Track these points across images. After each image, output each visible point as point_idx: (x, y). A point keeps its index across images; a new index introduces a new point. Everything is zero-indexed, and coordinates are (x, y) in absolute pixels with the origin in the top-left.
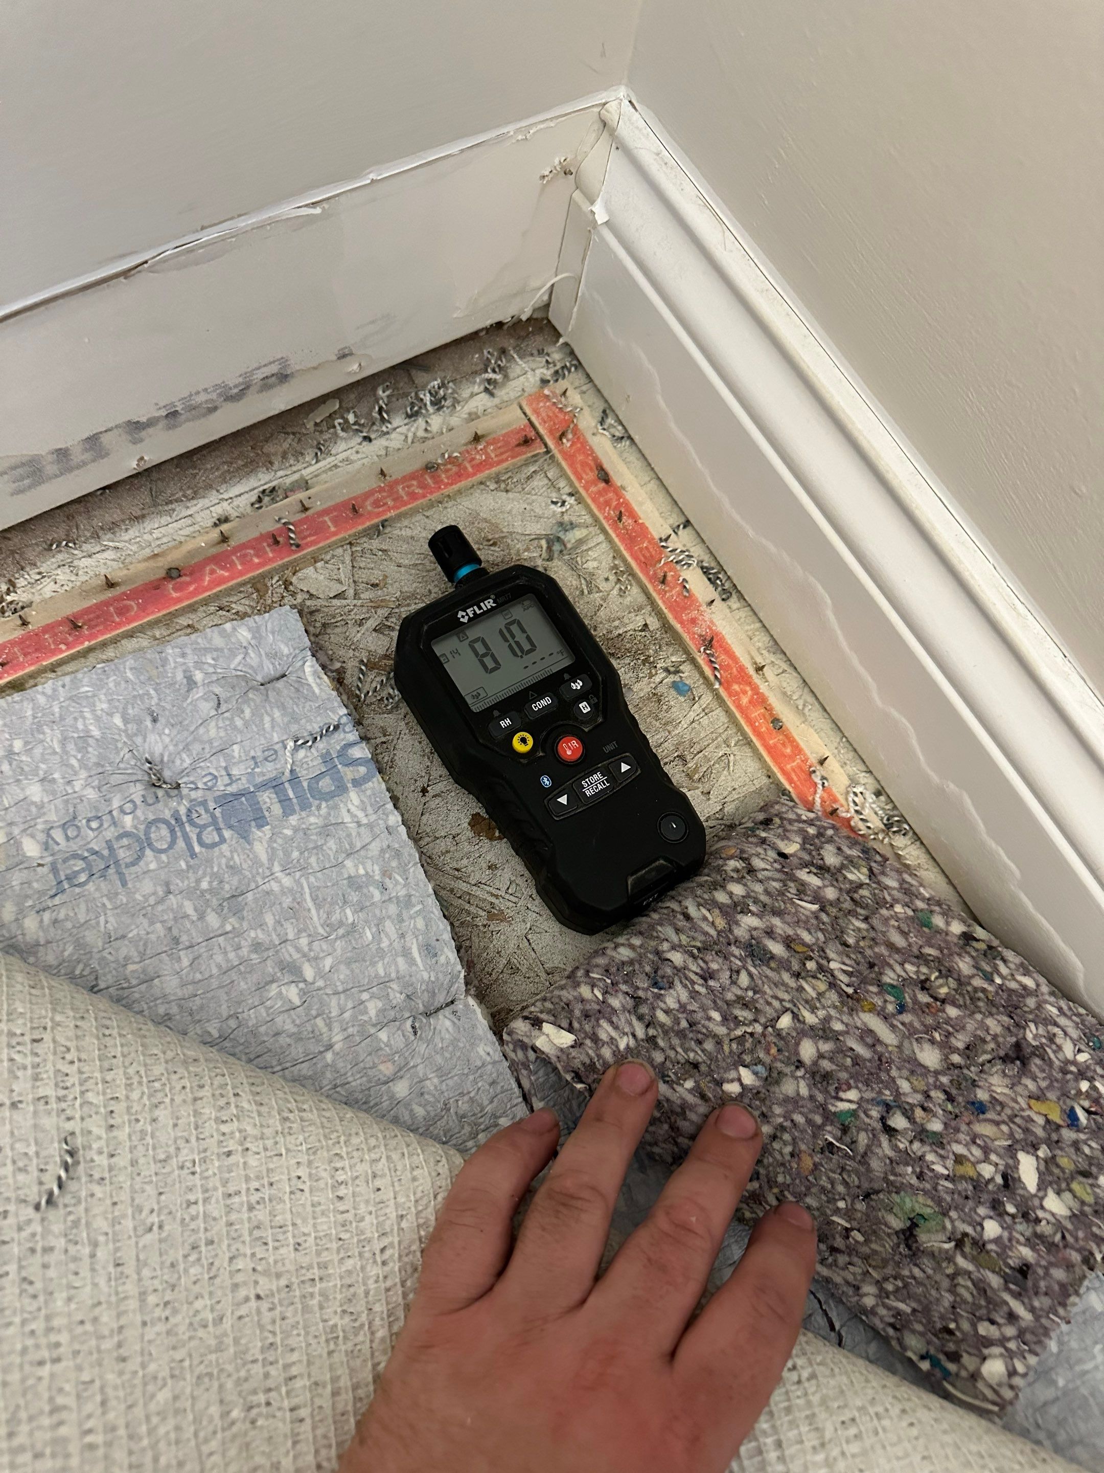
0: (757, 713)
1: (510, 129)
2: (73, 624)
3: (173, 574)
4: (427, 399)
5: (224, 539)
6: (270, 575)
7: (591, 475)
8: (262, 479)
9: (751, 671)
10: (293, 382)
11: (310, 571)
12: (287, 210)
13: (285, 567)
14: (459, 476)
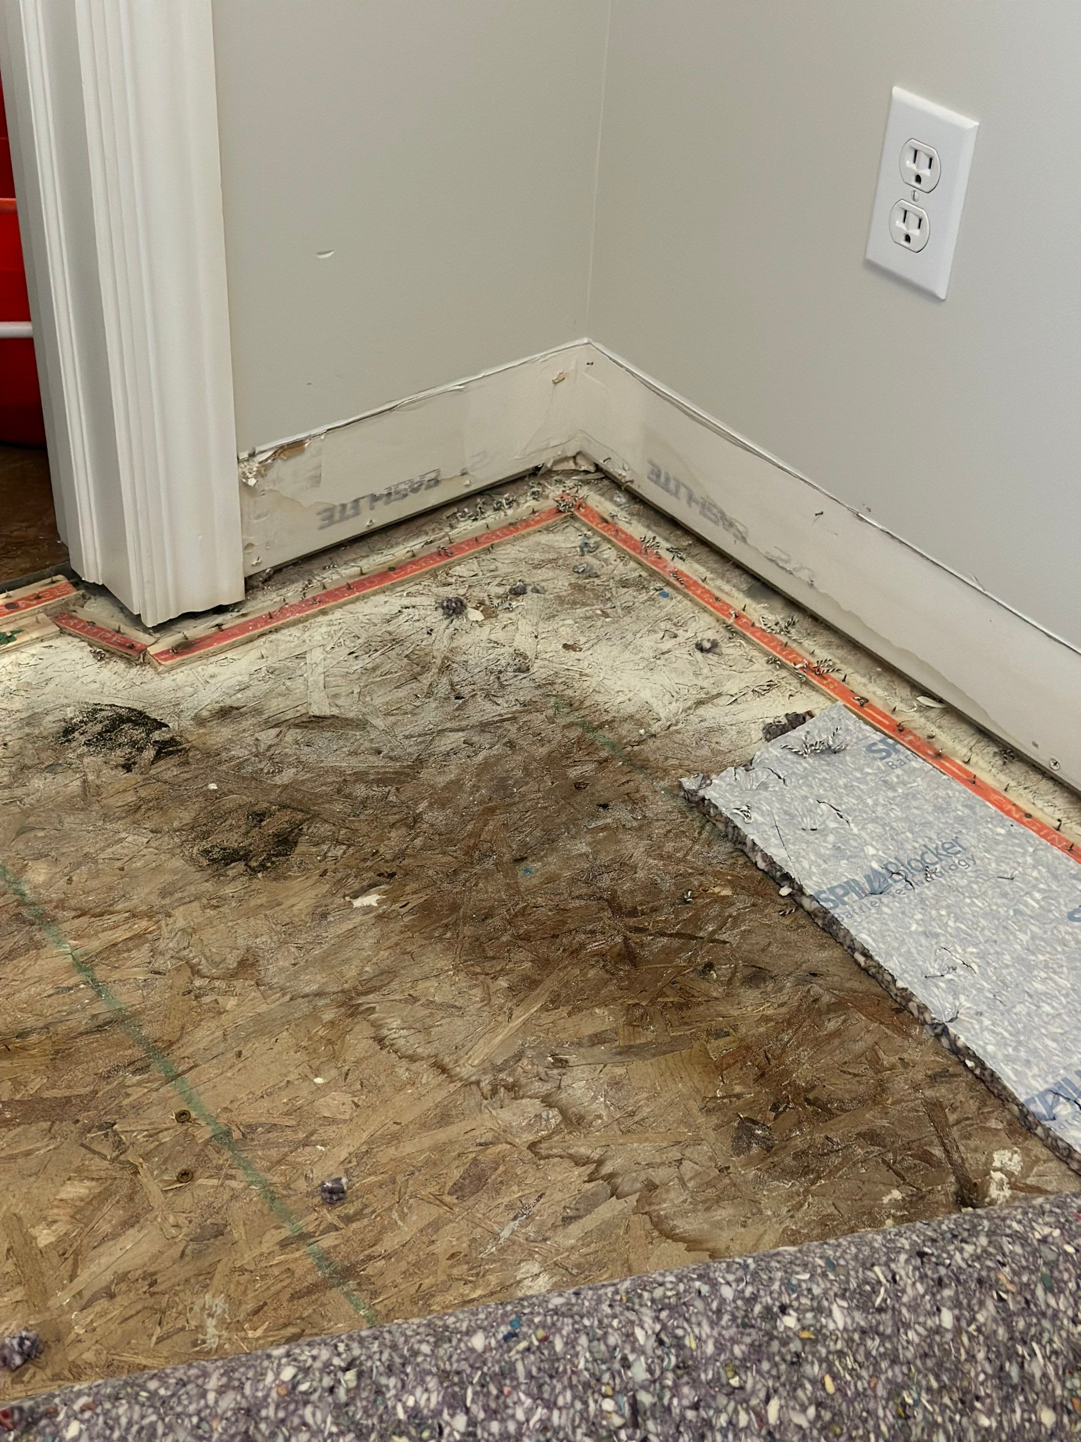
0: (706, 596)
1: (538, 355)
2: (349, 587)
3: (392, 569)
4: (504, 501)
5: (414, 556)
6: (439, 568)
7: (599, 521)
8: (424, 539)
9: (700, 582)
10: (441, 486)
11: (458, 568)
12: (451, 386)
13: (446, 565)
14: (527, 526)
